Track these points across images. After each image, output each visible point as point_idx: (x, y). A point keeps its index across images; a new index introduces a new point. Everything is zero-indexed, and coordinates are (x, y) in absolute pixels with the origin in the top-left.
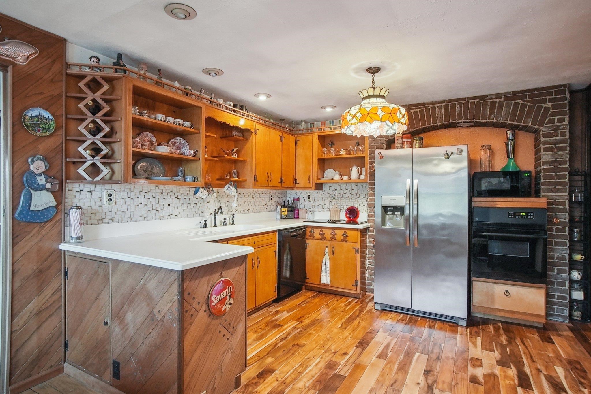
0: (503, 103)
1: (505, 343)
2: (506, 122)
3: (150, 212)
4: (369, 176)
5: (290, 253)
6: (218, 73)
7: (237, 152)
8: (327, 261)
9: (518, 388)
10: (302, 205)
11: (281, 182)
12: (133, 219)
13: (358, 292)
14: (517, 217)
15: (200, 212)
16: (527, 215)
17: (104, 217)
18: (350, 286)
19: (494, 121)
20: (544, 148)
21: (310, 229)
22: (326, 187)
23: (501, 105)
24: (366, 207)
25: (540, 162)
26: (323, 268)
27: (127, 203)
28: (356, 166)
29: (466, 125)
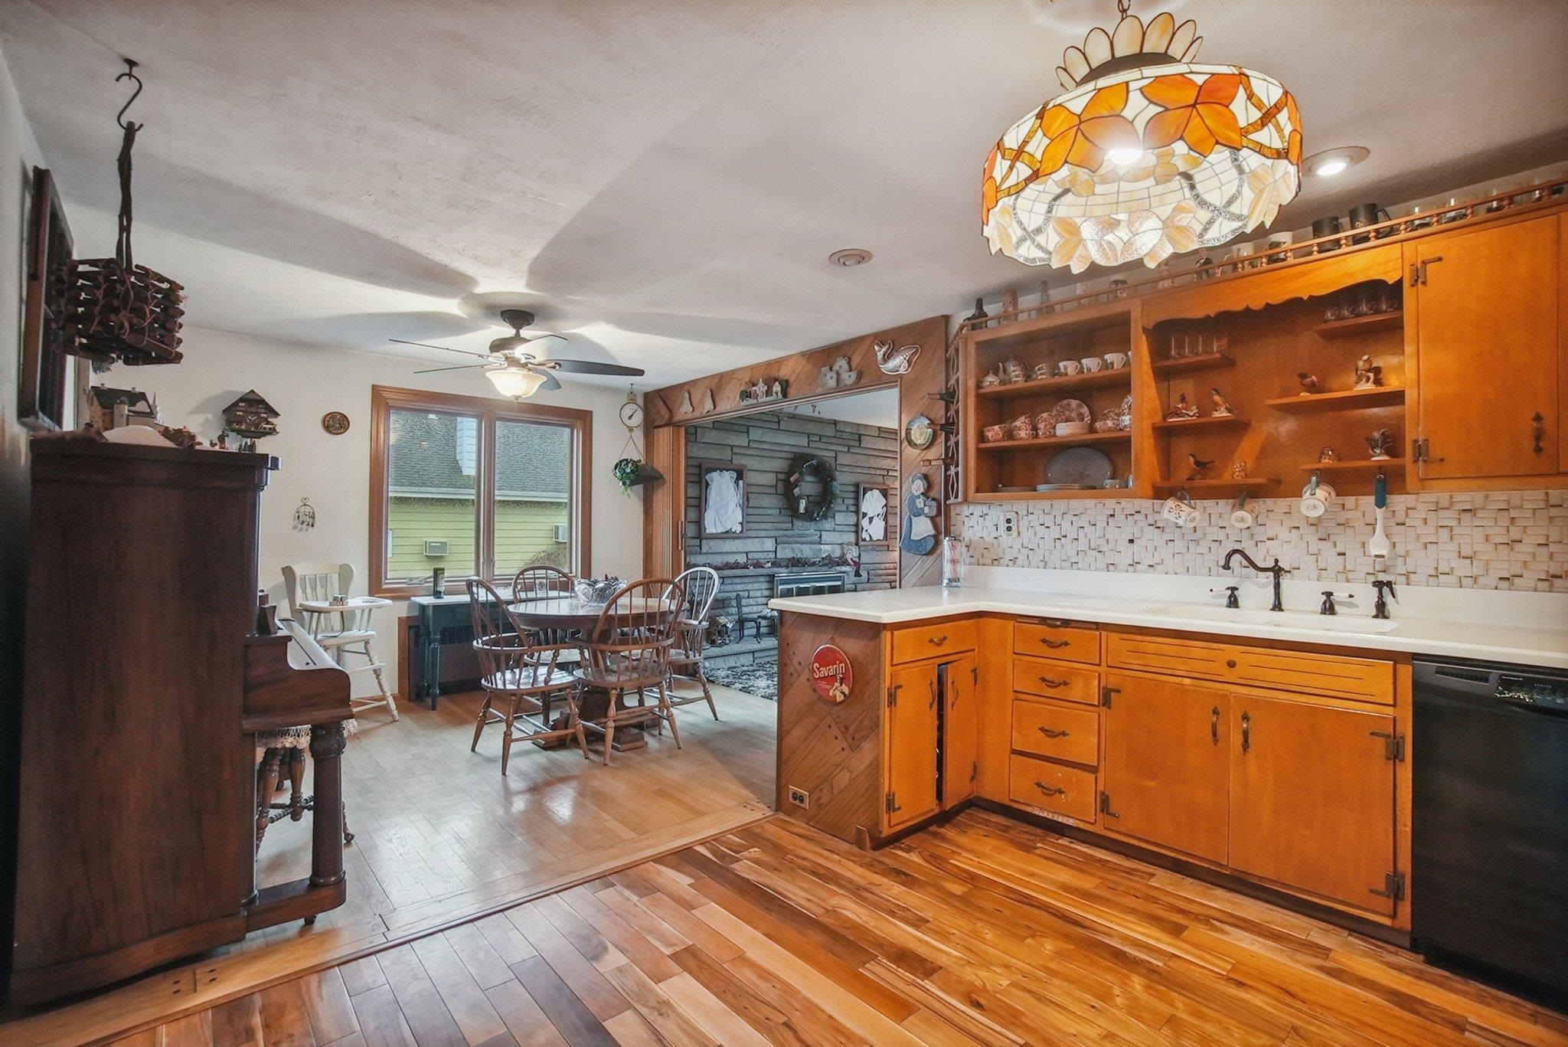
3: (1082, 553)
12: (1049, 564)
17: (1001, 555)
27: (1039, 535)
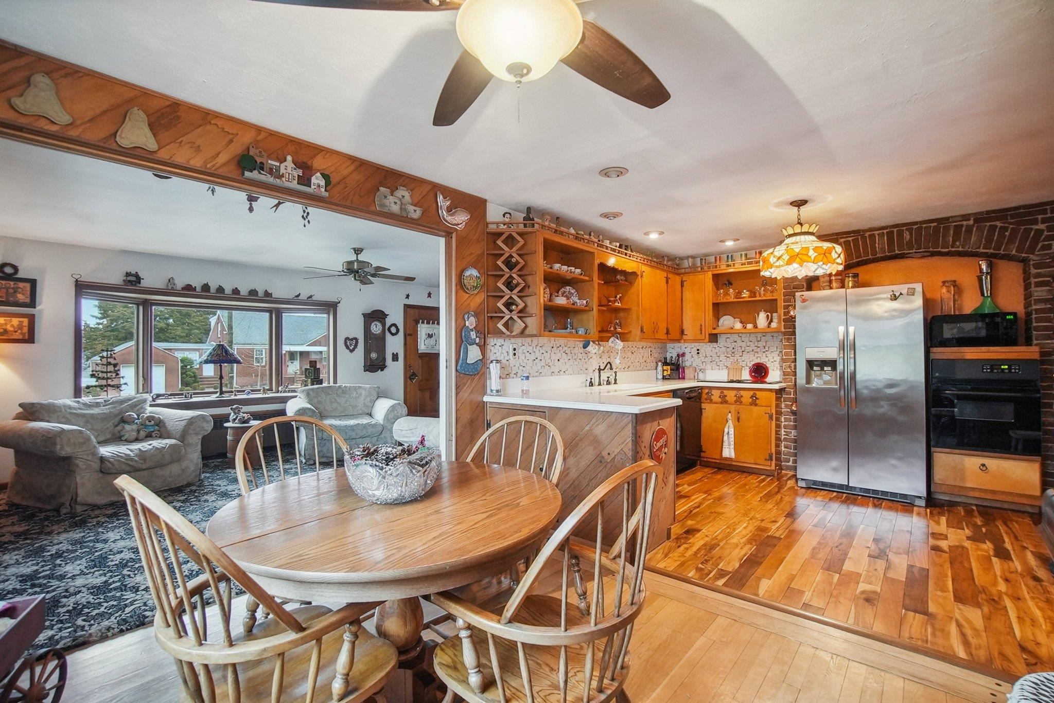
0: (973, 226)
1: (979, 523)
2: (977, 250)
3: (543, 367)
4: (783, 323)
5: (680, 422)
6: (615, 215)
7: (620, 298)
8: (730, 430)
9: (993, 558)
10: (688, 361)
11: (668, 333)
13: (773, 467)
14: (995, 371)
15: (584, 369)
16: (1010, 369)
17: (511, 372)
18: (762, 461)
19: (960, 249)
20: (1035, 282)
21: (707, 391)
22: (722, 340)
23: (969, 230)
24: (778, 363)
25: (1031, 301)
26: (725, 438)
27: (527, 358)
28: (764, 311)
29: (919, 255)
